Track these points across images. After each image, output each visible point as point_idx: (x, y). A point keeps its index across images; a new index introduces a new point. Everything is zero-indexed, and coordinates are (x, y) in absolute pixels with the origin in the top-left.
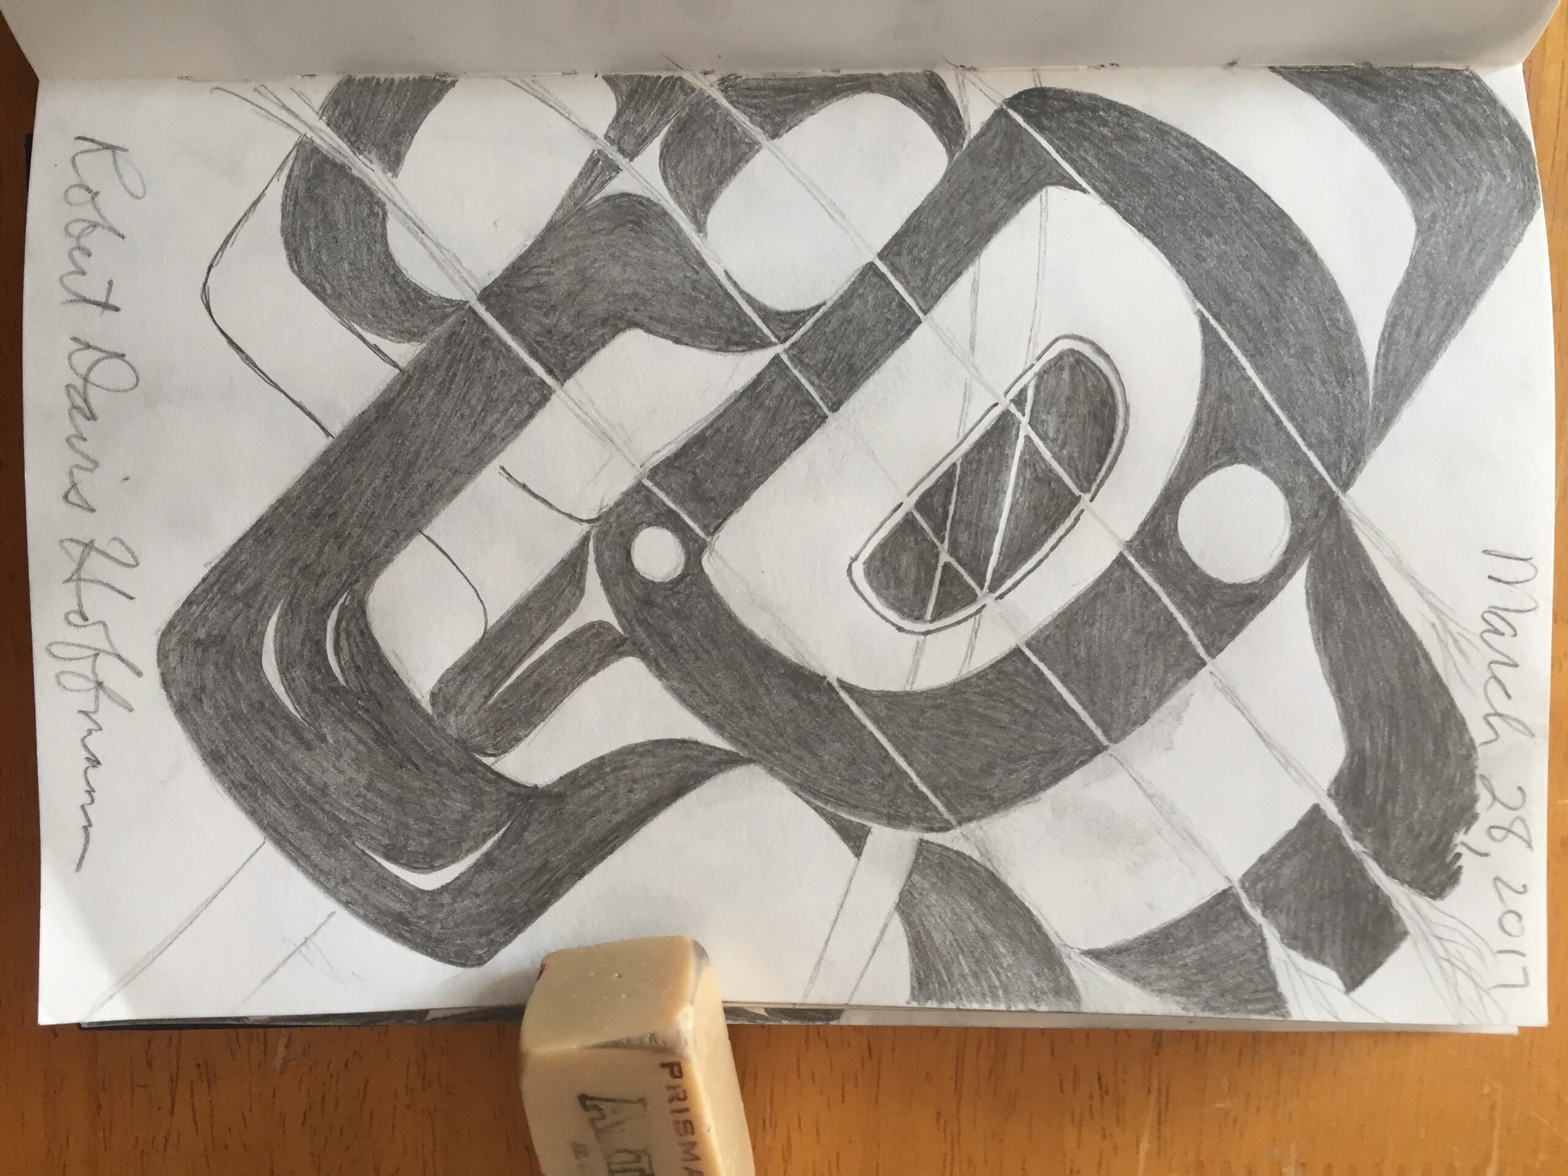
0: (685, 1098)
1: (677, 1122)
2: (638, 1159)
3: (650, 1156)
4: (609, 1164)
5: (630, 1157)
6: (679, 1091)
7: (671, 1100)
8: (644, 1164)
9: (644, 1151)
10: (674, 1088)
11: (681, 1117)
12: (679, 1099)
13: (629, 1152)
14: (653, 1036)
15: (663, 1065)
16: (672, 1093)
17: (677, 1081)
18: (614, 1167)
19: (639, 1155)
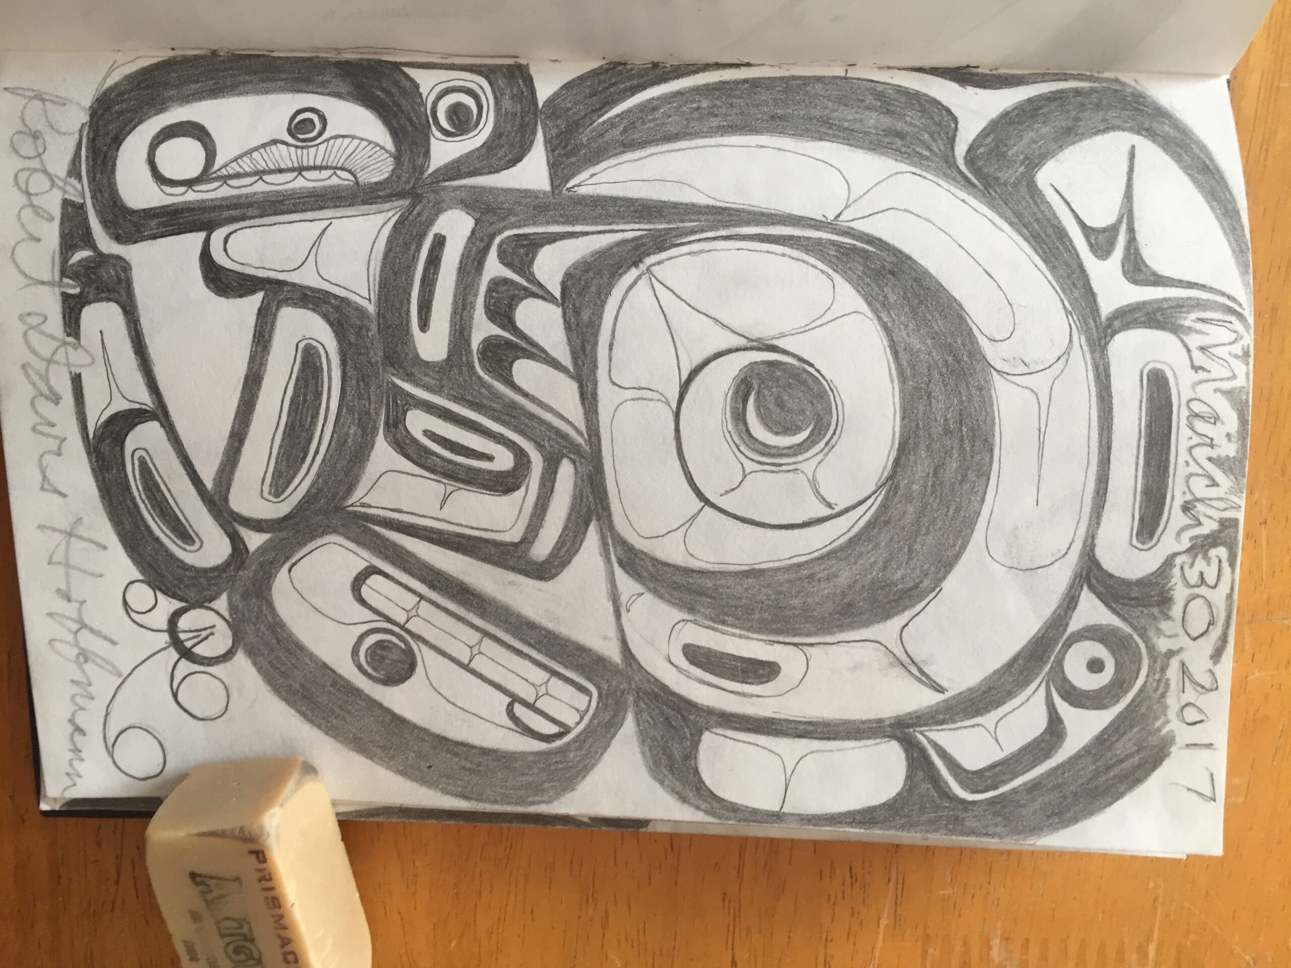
0: (271, 879)
1: (266, 898)
2: (241, 927)
3: (249, 923)
4: (219, 929)
5: (234, 924)
6: (266, 873)
7: (260, 880)
8: (245, 930)
9: (245, 920)
10: (262, 870)
11: (269, 894)
12: (266, 880)
13: (234, 920)
14: (242, 829)
15: (251, 852)
16: (259, 875)
17: (265, 865)
18: (223, 932)
19: (241, 922)
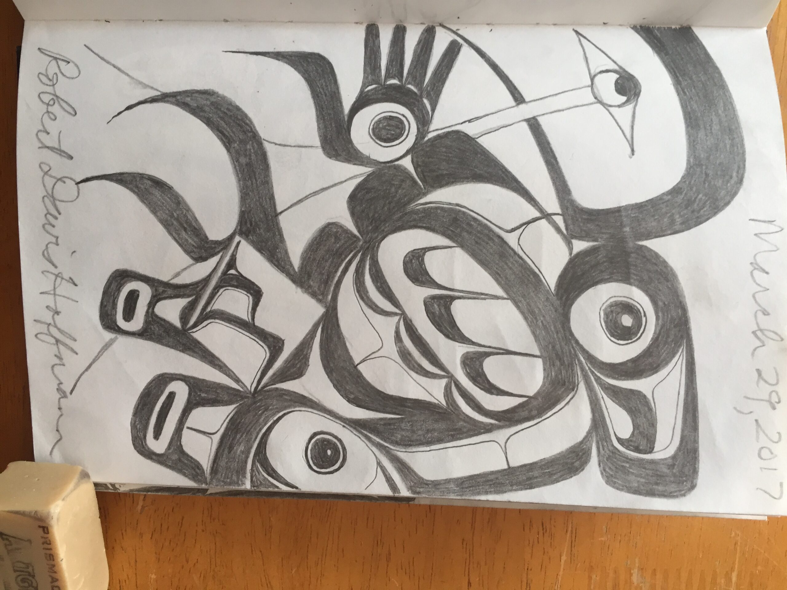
0: (50, 544)
1: (46, 554)
2: (28, 568)
3: (33, 567)
4: (14, 567)
5: (23, 565)
6: (47, 540)
7: (43, 543)
8: (30, 570)
9: (30, 564)
10: (45, 538)
11: (48, 552)
12: (47, 544)
14: (36, 512)
15: (40, 527)
16: (43, 540)
19: (28, 565)
